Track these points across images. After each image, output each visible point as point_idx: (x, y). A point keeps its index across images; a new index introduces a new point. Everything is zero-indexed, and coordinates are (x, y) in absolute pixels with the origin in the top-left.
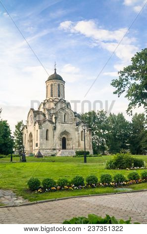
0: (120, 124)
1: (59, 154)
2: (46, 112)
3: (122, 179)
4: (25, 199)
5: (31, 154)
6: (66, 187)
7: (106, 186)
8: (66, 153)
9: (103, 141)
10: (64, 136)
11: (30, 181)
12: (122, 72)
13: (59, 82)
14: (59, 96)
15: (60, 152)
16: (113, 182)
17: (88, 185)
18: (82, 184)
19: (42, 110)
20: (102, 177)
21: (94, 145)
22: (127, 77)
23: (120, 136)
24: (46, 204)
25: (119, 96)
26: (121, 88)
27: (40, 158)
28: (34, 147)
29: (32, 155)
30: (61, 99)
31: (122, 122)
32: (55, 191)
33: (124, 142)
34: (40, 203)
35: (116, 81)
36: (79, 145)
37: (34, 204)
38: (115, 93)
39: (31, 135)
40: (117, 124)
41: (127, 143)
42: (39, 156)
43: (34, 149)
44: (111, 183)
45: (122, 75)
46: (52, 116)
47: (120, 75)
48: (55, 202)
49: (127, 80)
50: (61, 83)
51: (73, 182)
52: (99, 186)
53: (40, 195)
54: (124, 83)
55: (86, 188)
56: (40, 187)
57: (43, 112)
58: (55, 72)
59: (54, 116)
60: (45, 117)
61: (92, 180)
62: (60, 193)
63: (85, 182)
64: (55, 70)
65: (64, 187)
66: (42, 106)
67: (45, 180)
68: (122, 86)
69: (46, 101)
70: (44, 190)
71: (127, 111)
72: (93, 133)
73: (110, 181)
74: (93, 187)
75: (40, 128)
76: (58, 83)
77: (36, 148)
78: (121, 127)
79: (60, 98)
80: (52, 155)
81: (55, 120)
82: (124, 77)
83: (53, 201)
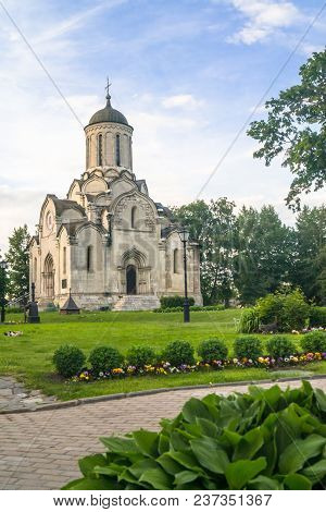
0: (266, 235)
1: (119, 305)
2: (87, 203)
3: (286, 349)
4: (49, 396)
5: (51, 305)
6: (149, 367)
7: (248, 366)
8: (137, 303)
9: (225, 274)
10: (132, 261)
11: (59, 353)
12: (277, 102)
13: (117, 128)
14: (118, 164)
15: (122, 301)
16: (265, 357)
17: (203, 363)
18: (189, 360)
19: (75, 198)
20: (238, 344)
21: (204, 283)
22: (287, 114)
23: (269, 262)
24: (103, 405)
25: (267, 164)
26: (272, 143)
27: (74, 316)
28: (58, 289)
29: (52, 308)
30: (124, 171)
31: (273, 228)
32: (122, 376)
33: (277, 278)
34: (86, 402)
35: (262, 125)
36: (168, 284)
37: (73, 405)
38: (258, 155)
39: (49, 260)
40: (261, 233)
41: (285, 280)
42: (71, 309)
43: (56, 293)
44: (261, 359)
45: (277, 110)
46: (102, 212)
47: (271, 109)
48: (127, 401)
49: (288, 124)
50: (122, 132)
51: (165, 356)
52: (230, 366)
53: (86, 387)
54: (280, 130)
55: (200, 369)
56: (85, 369)
57: (80, 202)
58: (109, 105)
59: (106, 213)
60: (84, 215)
61: (212, 351)
62: (135, 381)
63: (195, 355)
64: (108, 98)
65: (144, 368)
66: (77, 188)
67: (97, 351)
68: (275, 138)
69: (86, 177)
70: (94, 374)
71: (288, 200)
72: (201, 255)
73: (259, 353)
74: (215, 368)
75: (71, 243)
76: (115, 131)
77: (63, 291)
78: (270, 241)
79: (119, 169)
80: (103, 309)
81: (110, 223)
82: (281, 115)
83: (118, 398)
